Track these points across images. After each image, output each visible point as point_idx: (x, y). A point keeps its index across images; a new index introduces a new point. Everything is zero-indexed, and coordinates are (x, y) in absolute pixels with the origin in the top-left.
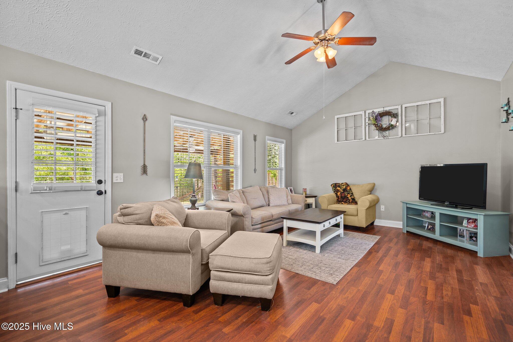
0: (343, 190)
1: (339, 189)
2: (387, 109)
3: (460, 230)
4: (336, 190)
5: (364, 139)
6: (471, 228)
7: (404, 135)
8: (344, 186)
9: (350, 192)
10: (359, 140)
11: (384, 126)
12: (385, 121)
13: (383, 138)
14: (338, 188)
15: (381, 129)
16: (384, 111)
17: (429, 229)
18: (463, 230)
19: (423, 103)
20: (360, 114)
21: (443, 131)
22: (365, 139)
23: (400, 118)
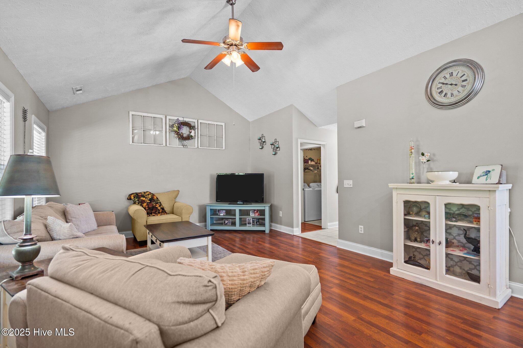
0: (149, 200)
1: (144, 199)
2: (187, 120)
3: (248, 219)
4: (140, 201)
5: (164, 144)
6: (256, 216)
7: (199, 147)
8: (150, 196)
9: (158, 202)
10: (159, 145)
11: (184, 136)
12: (185, 131)
13: (183, 147)
14: (142, 198)
15: (182, 138)
16: (184, 121)
17: (226, 224)
18: (250, 219)
19: (213, 123)
20: (161, 117)
21: (224, 148)
22: (166, 145)
23: (196, 130)
